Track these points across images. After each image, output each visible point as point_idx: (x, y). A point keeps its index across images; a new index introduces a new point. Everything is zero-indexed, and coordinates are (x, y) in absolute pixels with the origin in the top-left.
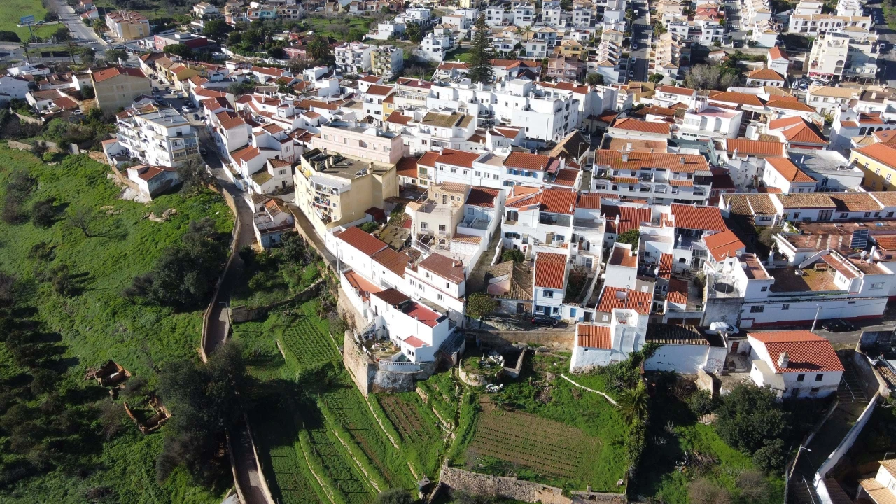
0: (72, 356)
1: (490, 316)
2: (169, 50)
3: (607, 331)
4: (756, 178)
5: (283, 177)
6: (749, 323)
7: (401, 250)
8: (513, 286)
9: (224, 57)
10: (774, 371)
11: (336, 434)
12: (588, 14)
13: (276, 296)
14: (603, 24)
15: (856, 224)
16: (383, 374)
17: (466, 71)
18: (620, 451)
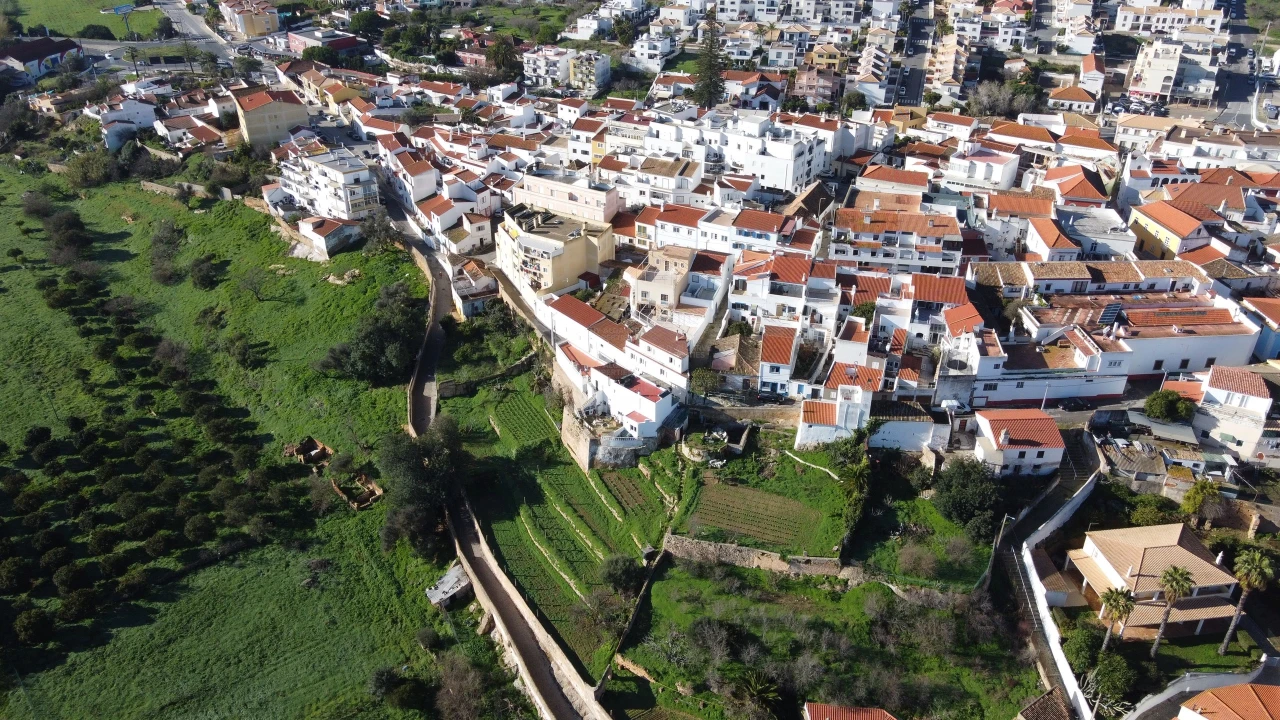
0: (265, 432)
1: (714, 391)
2: (311, 54)
3: (833, 407)
4: (1019, 241)
5: (480, 234)
6: (983, 402)
7: (619, 322)
8: (739, 361)
9: (378, 62)
10: (995, 447)
11: (558, 508)
12: (851, 6)
13: (484, 369)
14: (869, 19)
15: (1112, 297)
16: (605, 449)
17: (692, 87)
18: (837, 522)
